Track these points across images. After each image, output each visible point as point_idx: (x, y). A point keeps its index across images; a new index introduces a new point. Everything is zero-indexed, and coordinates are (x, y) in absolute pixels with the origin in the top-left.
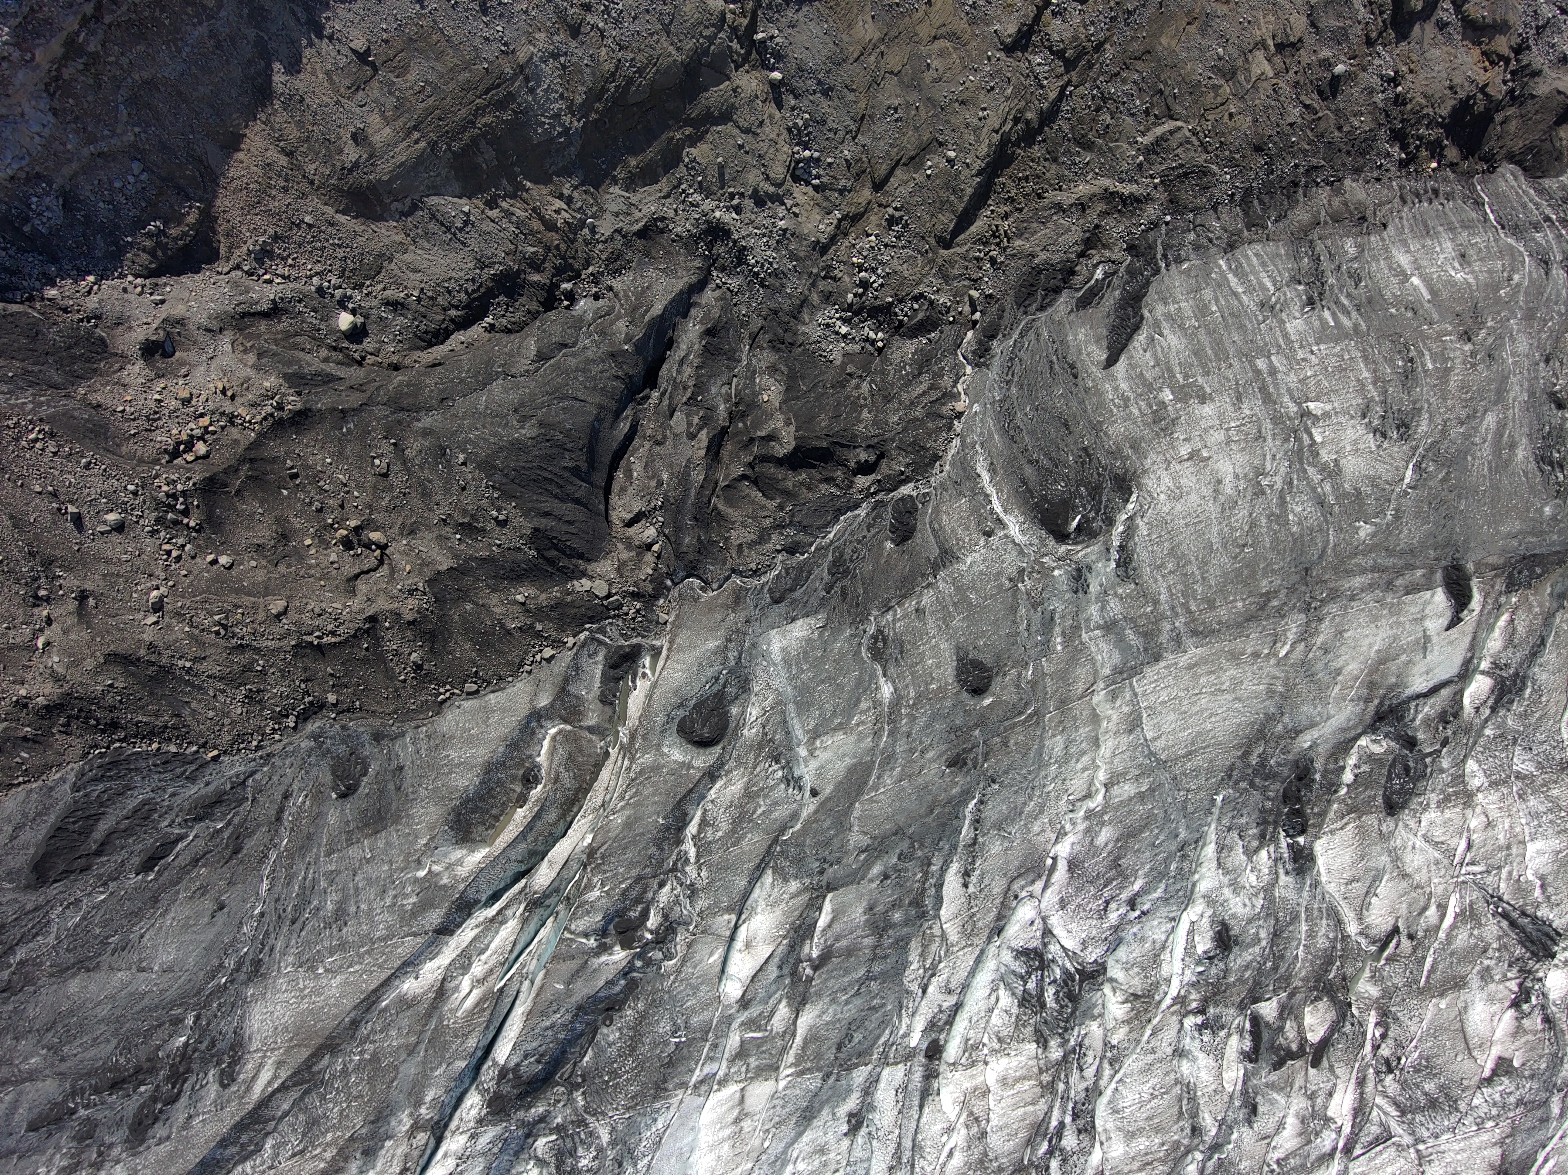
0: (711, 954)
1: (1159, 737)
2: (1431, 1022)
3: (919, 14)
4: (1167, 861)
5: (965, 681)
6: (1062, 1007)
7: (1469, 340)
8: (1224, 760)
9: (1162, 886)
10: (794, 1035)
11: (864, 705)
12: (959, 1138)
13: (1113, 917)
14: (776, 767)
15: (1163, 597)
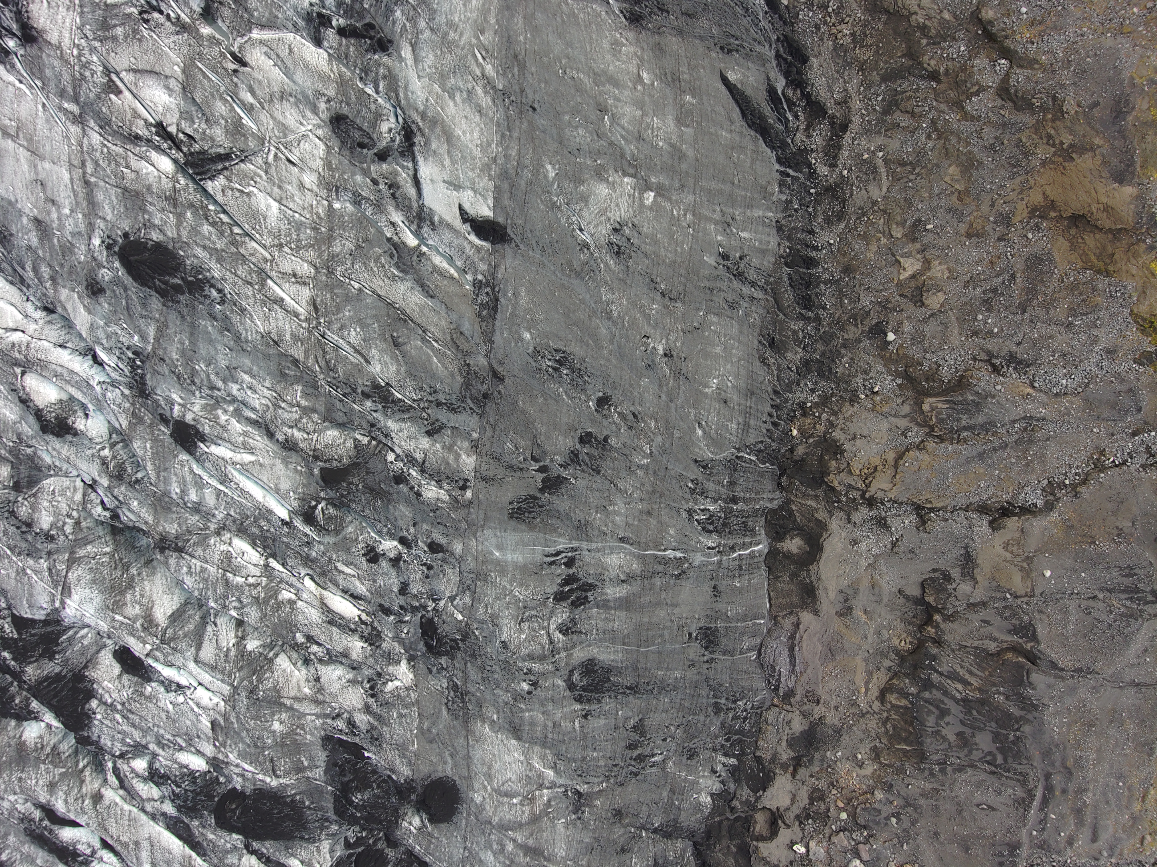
2: (167, 54)
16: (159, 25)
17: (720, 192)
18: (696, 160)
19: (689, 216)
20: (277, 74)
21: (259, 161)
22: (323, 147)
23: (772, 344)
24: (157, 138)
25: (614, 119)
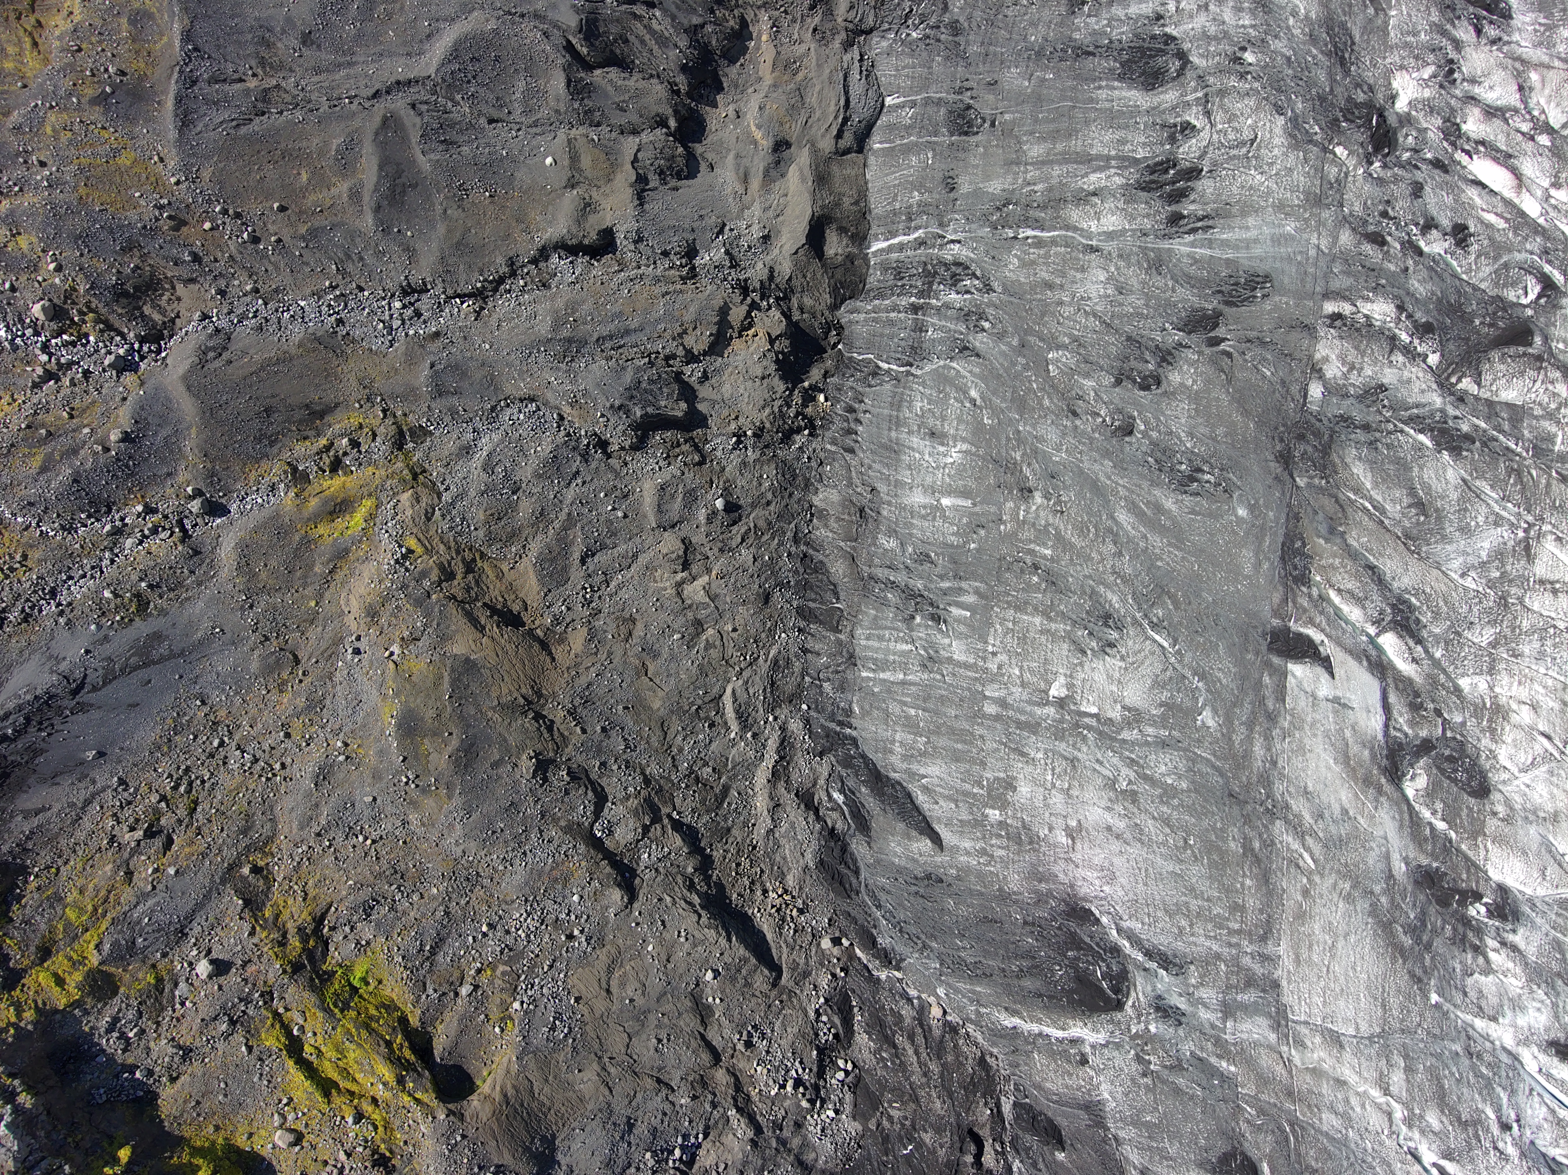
1: (1357, 1024)
3: (586, 1013)
4: (1478, 1075)
7: (1030, 491)
8: (1403, 980)
9: (1499, 1090)
13: (1511, 1149)
15: (1215, 947)
22: (1501, 757)
25: (1113, 782)
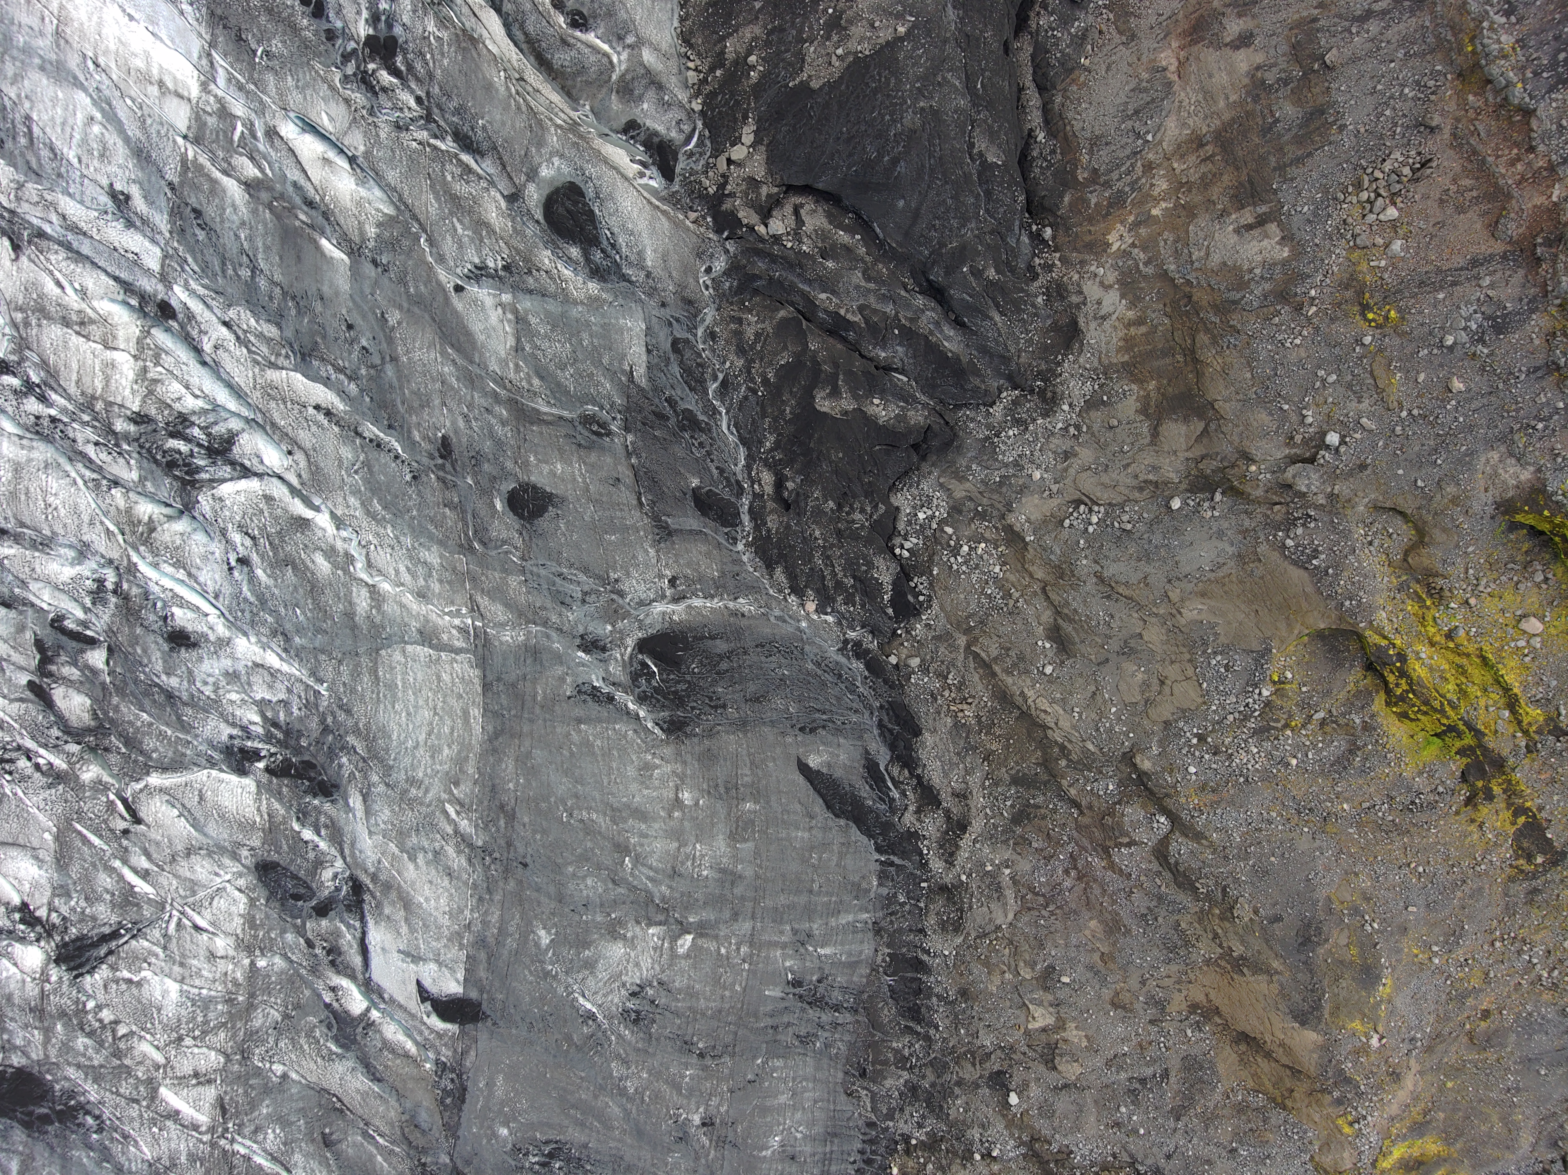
0: (331, 119)
1: (404, 656)
2: (34, 818)
4: (275, 613)
5: (526, 491)
6: (164, 452)
7: (703, 1123)
8: (358, 706)
9: (252, 599)
10: (225, 173)
11: (536, 382)
12: (72, 300)
13: (237, 538)
14: (500, 264)
16: (24, 779)
17: (792, 907)
18: (757, 877)
19: (744, 949)
20: (183, 827)
21: (157, 933)
22: (244, 900)
23: (863, 1074)
24: (22, 927)
25: (638, 860)
